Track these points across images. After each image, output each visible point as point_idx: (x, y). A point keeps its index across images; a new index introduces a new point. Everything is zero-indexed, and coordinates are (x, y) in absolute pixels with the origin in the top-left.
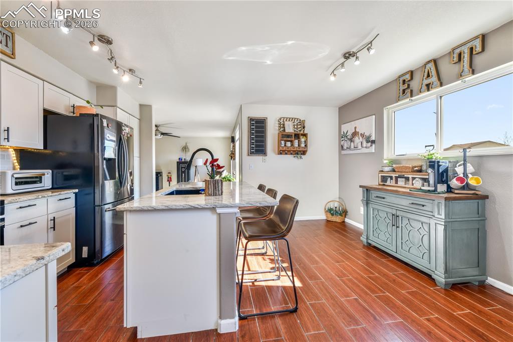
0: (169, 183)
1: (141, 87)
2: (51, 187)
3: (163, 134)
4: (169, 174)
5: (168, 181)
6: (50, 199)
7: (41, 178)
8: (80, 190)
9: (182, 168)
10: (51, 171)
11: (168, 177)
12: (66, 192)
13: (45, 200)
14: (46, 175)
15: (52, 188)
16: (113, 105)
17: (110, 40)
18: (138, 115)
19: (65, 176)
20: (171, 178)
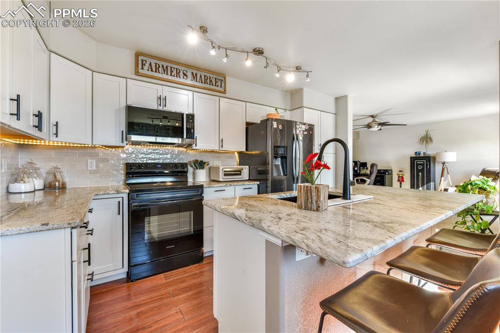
0: (401, 184)
1: (308, 80)
2: (248, 178)
3: (380, 124)
4: (401, 173)
5: (399, 180)
6: (237, 187)
7: (240, 171)
8: (261, 182)
9: (418, 165)
10: (248, 167)
11: (399, 177)
12: (253, 183)
13: (233, 187)
14: (244, 170)
15: (249, 180)
16: (301, 106)
17: (261, 49)
18: (333, 110)
19: (259, 171)
20: (402, 178)
